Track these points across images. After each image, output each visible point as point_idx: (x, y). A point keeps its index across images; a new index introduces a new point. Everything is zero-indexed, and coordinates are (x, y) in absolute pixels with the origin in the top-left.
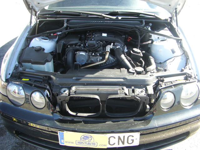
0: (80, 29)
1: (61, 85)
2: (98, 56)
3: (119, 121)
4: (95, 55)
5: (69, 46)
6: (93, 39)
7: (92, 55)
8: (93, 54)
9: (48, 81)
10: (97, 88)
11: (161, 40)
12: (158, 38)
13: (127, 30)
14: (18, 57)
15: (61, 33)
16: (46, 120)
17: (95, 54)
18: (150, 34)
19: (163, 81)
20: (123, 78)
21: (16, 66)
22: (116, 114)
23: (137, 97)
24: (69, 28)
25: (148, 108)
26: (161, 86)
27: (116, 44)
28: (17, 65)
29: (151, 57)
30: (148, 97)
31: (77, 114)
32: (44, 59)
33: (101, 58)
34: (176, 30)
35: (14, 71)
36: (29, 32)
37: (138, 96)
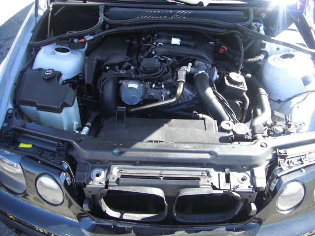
0: (128, 28)
1: (91, 163)
2: (162, 88)
3: (199, 231)
4: (157, 87)
5: (107, 68)
6: (153, 53)
7: (151, 87)
8: (154, 86)
9: (67, 154)
10: (159, 172)
11: (282, 54)
12: (278, 49)
13: (220, 32)
14: (12, 91)
15: (92, 37)
16: (66, 225)
17: (156, 84)
18: (263, 42)
19: (284, 157)
20: (210, 153)
21: (7, 113)
22: (193, 216)
23: (234, 191)
24: (107, 26)
25: (254, 211)
26: (281, 170)
27: (197, 63)
28: (10, 111)
29: (262, 91)
30: (256, 192)
31: (121, 216)
32: (60, 102)
33: (168, 93)
34: (312, 30)
35: (5, 124)
36: (33, 32)
37: (236, 190)
